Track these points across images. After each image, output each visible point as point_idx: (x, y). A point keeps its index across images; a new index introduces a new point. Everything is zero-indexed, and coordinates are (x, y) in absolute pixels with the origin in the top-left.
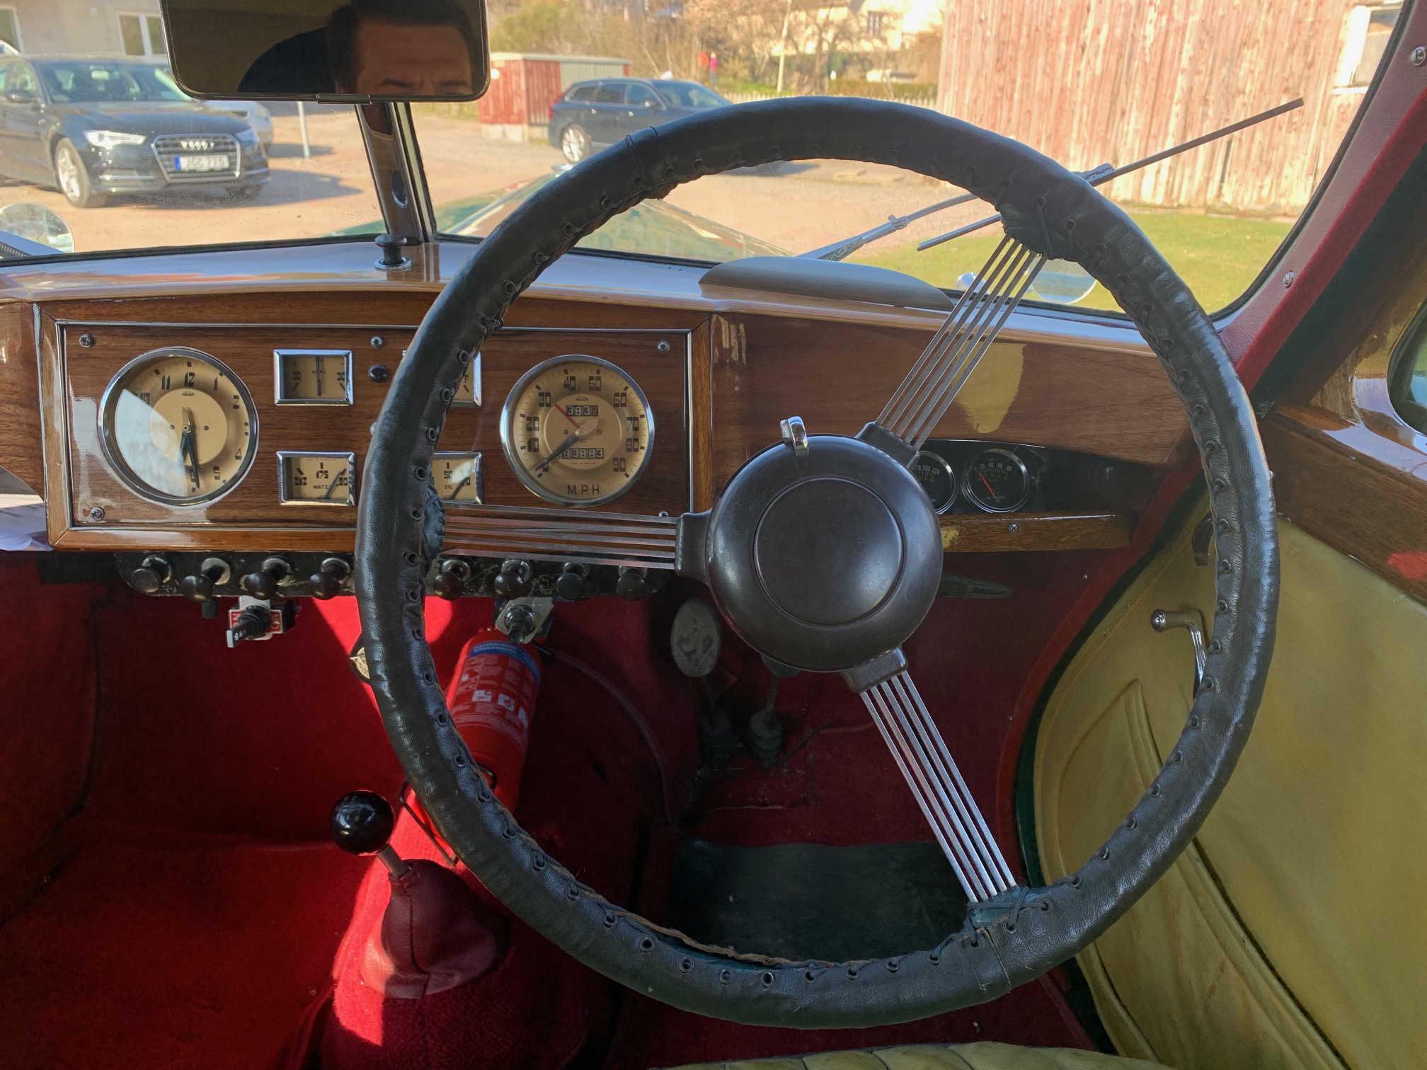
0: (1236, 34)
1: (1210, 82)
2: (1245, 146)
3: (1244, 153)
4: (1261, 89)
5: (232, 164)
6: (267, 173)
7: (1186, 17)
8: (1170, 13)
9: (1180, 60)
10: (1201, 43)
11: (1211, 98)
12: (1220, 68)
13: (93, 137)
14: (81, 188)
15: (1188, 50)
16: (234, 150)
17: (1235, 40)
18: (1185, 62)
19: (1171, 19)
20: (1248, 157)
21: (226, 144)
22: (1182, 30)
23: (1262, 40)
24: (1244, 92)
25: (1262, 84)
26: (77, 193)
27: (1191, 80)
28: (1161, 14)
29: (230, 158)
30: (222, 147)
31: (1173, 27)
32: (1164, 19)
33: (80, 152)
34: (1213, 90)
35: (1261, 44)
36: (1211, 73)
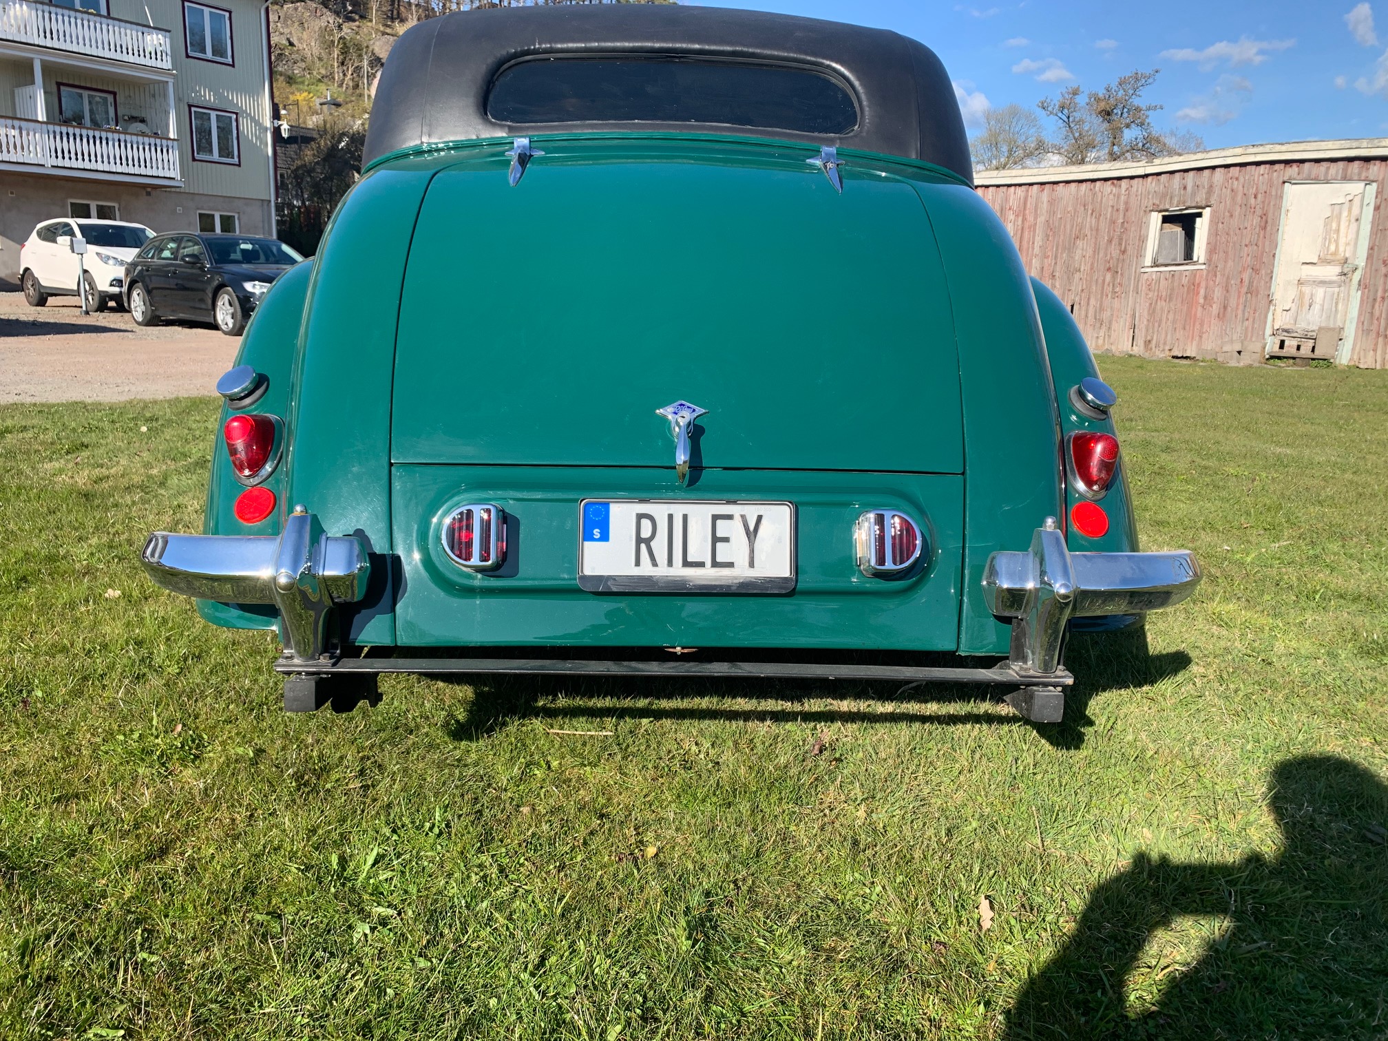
4: (1092, 269)
13: (248, 286)
14: (234, 324)
15: (1038, 241)
17: (1070, 235)
18: (1037, 250)
19: (1024, 219)
20: (1086, 316)
22: (1033, 227)
23: (1089, 235)
24: (1079, 270)
25: (1092, 264)
26: (231, 325)
27: (1042, 262)
33: (236, 295)
35: (1089, 237)
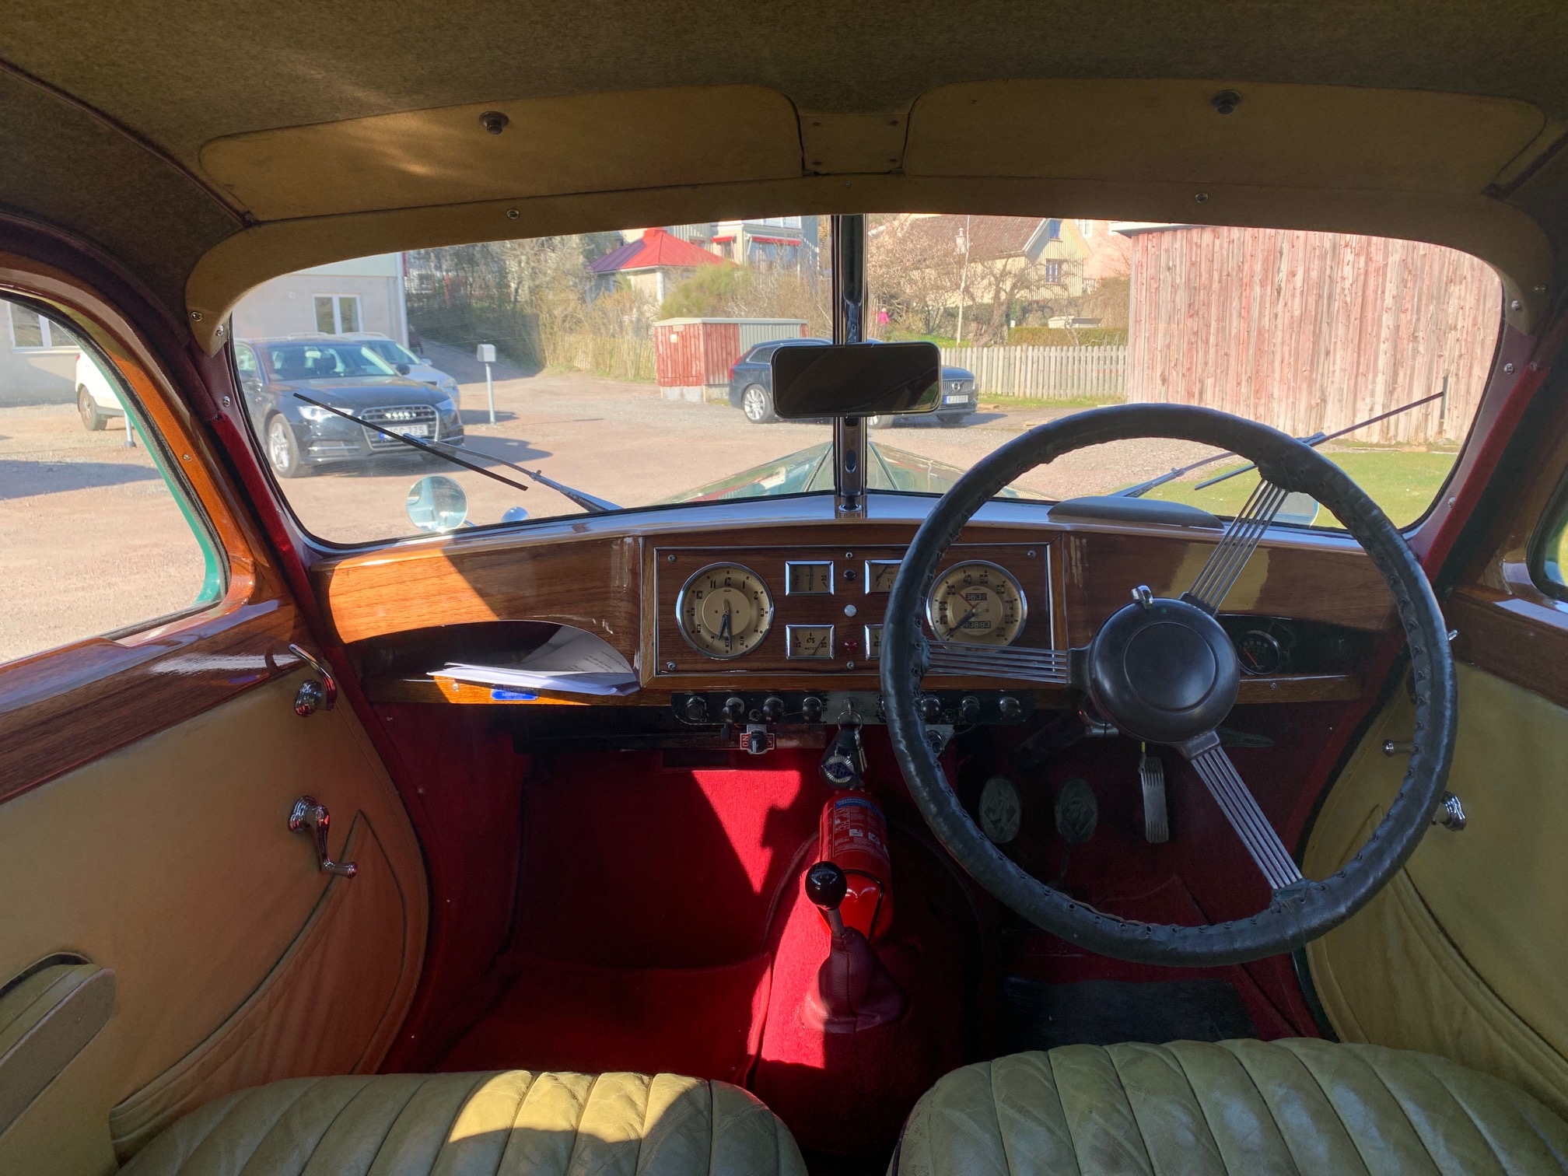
0: (1441, 272)
1: (1418, 320)
2: (1463, 381)
3: (1463, 387)
5: (432, 432)
6: (462, 440)
7: (1386, 257)
8: (1368, 254)
9: (1383, 300)
10: (1404, 282)
11: (1421, 334)
12: (1427, 305)
13: (306, 412)
14: (290, 461)
15: (1391, 289)
16: (434, 420)
17: (1440, 278)
18: (1389, 301)
19: (1369, 259)
20: (1468, 392)
21: (426, 413)
22: (1382, 271)
24: (1455, 328)
25: (1475, 319)
26: (286, 464)
27: (1397, 318)
28: (1358, 255)
29: (429, 426)
30: (423, 417)
31: (1372, 267)
32: (1362, 259)
33: (291, 425)
34: (1422, 326)
36: (1419, 311)
